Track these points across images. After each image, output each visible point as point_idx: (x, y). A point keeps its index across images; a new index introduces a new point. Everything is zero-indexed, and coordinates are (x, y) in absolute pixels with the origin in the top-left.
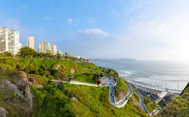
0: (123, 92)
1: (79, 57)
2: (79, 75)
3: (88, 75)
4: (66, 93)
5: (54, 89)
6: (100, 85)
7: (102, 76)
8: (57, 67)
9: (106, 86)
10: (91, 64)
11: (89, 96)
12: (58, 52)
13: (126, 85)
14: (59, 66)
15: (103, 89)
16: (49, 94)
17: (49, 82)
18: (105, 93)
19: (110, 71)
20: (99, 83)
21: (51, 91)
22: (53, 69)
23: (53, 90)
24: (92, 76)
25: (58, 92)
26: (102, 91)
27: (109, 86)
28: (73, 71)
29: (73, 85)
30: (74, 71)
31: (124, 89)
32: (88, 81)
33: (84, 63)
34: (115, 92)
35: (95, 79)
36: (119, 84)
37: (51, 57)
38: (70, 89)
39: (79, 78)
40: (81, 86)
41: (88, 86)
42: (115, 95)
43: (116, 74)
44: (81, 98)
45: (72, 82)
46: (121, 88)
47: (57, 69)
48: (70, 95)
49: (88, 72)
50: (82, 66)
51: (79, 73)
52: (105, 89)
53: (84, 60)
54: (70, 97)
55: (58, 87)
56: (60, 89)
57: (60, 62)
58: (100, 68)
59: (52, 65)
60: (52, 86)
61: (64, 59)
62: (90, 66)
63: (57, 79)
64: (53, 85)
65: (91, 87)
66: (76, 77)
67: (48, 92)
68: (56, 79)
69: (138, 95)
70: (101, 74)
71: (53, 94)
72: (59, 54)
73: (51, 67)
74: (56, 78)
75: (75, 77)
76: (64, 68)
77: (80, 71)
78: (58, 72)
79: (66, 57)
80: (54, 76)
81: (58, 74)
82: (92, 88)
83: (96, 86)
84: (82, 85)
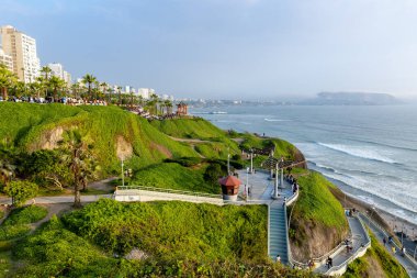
0: (326, 231)
1: (145, 94)
2: (152, 167)
3: (183, 162)
4: (101, 240)
5: (45, 236)
6: (234, 199)
7: (239, 167)
8: (52, 139)
9: (255, 201)
10: (196, 119)
11: (194, 240)
12: (45, 70)
13: (337, 205)
14: (58, 133)
15: (245, 215)
16: (21, 264)
17: (14, 212)
18: (249, 227)
19: (269, 145)
20: (227, 191)
21: (28, 250)
22: (31, 149)
23: (40, 243)
24: (201, 167)
25: (63, 245)
26: (241, 222)
27: (268, 203)
28: (123, 152)
29: (127, 206)
30: (129, 151)
31: (330, 221)
32: (185, 184)
33: (166, 117)
34: (293, 226)
35: (215, 176)
36: (309, 198)
37: (13, 93)
38: (116, 224)
39: (151, 175)
40: (159, 205)
41: (188, 205)
42: (293, 239)
43: (296, 159)
44: (161, 248)
45: (122, 196)
46: (315, 214)
47: (47, 146)
48: (121, 245)
49: (185, 153)
50: (161, 129)
51: (148, 158)
52: (250, 212)
53: (168, 104)
54: (121, 250)
55: (65, 224)
56: (75, 229)
57: (64, 114)
58: (231, 134)
59: (22, 134)
60: (33, 227)
61: (80, 102)
62: (193, 127)
63: (57, 192)
64: (34, 220)
65: (198, 207)
66: (137, 176)
67: (15, 257)
68: (48, 193)
69: (397, 259)
70: (235, 157)
71: (42, 258)
72: (54, 81)
73: (16, 143)
74: (47, 187)
75: (135, 172)
76: (87, 139)
77: (151, 149)
78: (56, 160)
79: (92, 95)
80: (39, 181)
81: (58, 168)
82: (202, 211)
83: (219, 201)
84: (165, 203)
